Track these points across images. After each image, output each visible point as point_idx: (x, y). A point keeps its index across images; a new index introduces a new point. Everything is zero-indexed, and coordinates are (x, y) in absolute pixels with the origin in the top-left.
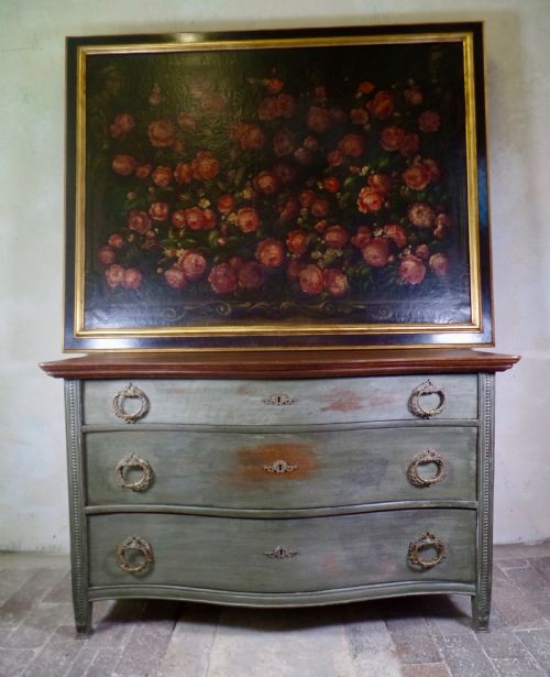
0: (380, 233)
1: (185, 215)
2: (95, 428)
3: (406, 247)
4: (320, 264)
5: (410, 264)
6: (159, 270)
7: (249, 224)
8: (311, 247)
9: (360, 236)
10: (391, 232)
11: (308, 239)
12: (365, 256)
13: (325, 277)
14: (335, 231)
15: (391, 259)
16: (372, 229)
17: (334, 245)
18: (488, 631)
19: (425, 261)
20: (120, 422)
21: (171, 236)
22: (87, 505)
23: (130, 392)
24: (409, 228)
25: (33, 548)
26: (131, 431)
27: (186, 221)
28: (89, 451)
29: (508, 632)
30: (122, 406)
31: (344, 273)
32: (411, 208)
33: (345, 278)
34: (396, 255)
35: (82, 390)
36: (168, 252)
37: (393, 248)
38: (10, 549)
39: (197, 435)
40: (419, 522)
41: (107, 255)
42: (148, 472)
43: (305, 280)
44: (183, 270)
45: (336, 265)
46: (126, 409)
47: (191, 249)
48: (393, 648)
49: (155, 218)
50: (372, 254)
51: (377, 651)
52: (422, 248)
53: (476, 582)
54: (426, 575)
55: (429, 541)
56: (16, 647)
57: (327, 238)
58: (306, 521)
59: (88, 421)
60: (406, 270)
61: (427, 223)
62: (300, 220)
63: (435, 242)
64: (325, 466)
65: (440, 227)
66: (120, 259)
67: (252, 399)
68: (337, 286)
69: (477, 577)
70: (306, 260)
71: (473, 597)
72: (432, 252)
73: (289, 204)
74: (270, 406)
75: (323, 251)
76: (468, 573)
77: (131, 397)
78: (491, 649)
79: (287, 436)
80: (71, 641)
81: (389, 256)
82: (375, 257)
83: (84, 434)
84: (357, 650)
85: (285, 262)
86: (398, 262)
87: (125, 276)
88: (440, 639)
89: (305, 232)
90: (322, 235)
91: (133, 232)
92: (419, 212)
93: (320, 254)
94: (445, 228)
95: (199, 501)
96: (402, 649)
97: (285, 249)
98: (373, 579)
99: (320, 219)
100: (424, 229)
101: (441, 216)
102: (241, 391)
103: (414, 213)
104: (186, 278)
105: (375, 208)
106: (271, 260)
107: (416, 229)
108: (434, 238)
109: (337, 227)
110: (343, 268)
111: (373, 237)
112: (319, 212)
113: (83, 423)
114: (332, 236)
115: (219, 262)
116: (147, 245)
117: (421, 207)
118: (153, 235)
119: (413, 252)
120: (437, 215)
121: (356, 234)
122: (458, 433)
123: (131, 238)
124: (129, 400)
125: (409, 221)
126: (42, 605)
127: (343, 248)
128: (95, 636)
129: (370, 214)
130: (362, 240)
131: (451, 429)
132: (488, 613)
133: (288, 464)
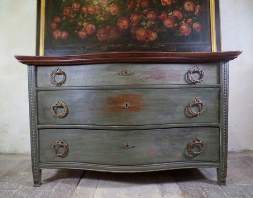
0: (171, 14)
1: (87, 8)
2: (42, 89)
3: (183, 19)
4: (145, 28)
5: (184, 27)
6: (76, 31)
7: (114, 12)
8: (141, 21)
9: (162, 15)
10: (176, 13)
11: (140, 17)
12: (165, 24)
13: (147, 33)
14: (152, 14)
15: (176, 25)
16: (168, 13)
17: (151, 20)
18: (225, 185)
19: (191, 26)
20: (53, 86)
21: (81, 17)
22: (38, 124)
23: (58, 72)
24: (184, 11)
25: (23, 152)
26: (58, 90)
27: (88, 10)
28: (39, 100)
29: (235, 186)
30: (54, 79)
31: (155, 31)
32: (185, 3)
33: (156, 34)
34: (178, 23)
35: (36, 70)
36: (80, 24)
37: (177, 20)
38: (14, 153)
39: (88, 91)
40: (192, 133)
41: (54, 25)
42: (66, 109)
43: (138, 35)
44: (86, 31)
45: (152, 28)
46: (56, 80)
47: (89, 22)
48: (180, 192)
49: (75, 10)
50: (167, 23)
51: (173, 194)
52: (190, 20)
53: (219, 161)
54: (195, 158)
55: (197, 142)
56: (6, 189)
57: (148, 16)
58: (139, 131)
59: (39, 85)
60: (182, 30)
61: (192, 9)
62: (136, 9)
63: (195, 18)
64: (148, 105)
65: (197, 11)
66: (59, 27)
67: (114, 73)
68: (152, 37)
69: (220, 159)
70: (139, 26)
71: (217, 169)
72: (194, 22)
73: (132, 2)
74: (122, 76)
75: (146, 22)
76: (216, 158)
77: (58, 74)
78: (229, 193)
79: (130, 91)
80: (31, 188)
81: (175, 23)
82: (169, 24)
83: (37, 91)
84: (163, 193)
85: (130, 27)
86: (179, 26)
87: (61, 34)
88: (203, 188)
89: (138, 14)
90: (146, 15)
91: (65, 16)
92: (188, 5)
93: (145, 23)
94: (199, 12)
95: (89, 122)
96: (185, 193)
97: (130, 21)
98: (170, 160)
99: (145, 8)
100: (190, 12)
101: (198, 6)
102: (108, 69)
103: (186, 5)
104: (87, 34)
105: (169, 3)
106: (124, 26)
107: (186, 12)
108: (195, 16)
109: (152, 12)
110: (155, 29)
111: (168, 16)
112: (144, 5)
113: (36, 86)
114: (150, 16)
115: (101, 28)
116: (71, 21)
117: (189, 3)
118: (73, 16)
119: (186, 22)
120: (196, 6)
121: (160, 15)
122: (211, 91)
123: (64, 18)
124: (57, 75)
125: (184, 9)
126: (22, 173)
127: (155, 21)
128: (42, 185)
129: (167, 6)
130: (163, 18)
131: (207, 89)
132: (225, 177)
133: (131, 104)
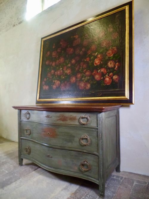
0: (99, 71)
1: (57, 72)
2: (22, 120)
3: (106, 74)
4: (84, 81)
5: (107, 79)
6: (52, 86)
7: (69, 72)
8: (82, 77)
9: (94, 72)
10: (102, 70)
11: (82, 75)
12: (95, 78)
13: (85, 85)
14: (88, 72)
15: (102, 78)
16: (97, 70)
17: (88, 76)
19: (112, 78)
21: (54, 77)
22: (21, 137)
24: (107, 68)
26: (27, 121)
27: (57, 74)
31: (90, 83)
32: (109, 62)
33: (90, 85)
34: (103, 77)
36: (54, 81)
37: (103, 75)
41: (44, 83)
43: (80, 86)
44: (56, 85)
45: (88, 81)
47: (58, 80)
49: (52, 74)
50: (97, 77)
52: (111, 74)
53: (99, 180)
54: (86, 173)
55: (86, 163)
57: (86, 74)
58: (54, 149)
60: (106, 81)
61: (113, 66)
62: (80, 70)
63: (115, 72)
64: (58, 135)
65: (117, 67)
66: (46, 84)
68: (87, 87)
70: (81, 80)
72: (114, 75)
73: (78, 66)
74: (46, 118)
75: (85, 78)
76: (97, 176)
77: (28, 114)
81: (101, 77)
82: (98, 78)
85: (76, 81)
86: (104, 79)
87: (46, 87)
89: (81, 73)
90: (85, 73)
91: (48, 77)
92: (111, 63)
93: (84, 78)
97: (76, 78)
99: (85, 69)
100: (112, 68)
101: (117, 63)
103: (109, 64)
104: (56, 87)
105: (98, 64)
106: (73, 81)
107: (109, 68)
108: (115, 70)
109: (89, 71)
110: (90, 82)
111: (98, 72)
112: (84, 67)
114: (87, 73)
115: (63, 83)
116: (50, 80)
117: (111, 62)
118: (51, 77)
119: (108, 76)
120: (116, 63)
121: (93, 72)
123: (48, 79)
125: (108, 66)
127: (90, 76)
129: (97, 66)
130: (95, 74)
